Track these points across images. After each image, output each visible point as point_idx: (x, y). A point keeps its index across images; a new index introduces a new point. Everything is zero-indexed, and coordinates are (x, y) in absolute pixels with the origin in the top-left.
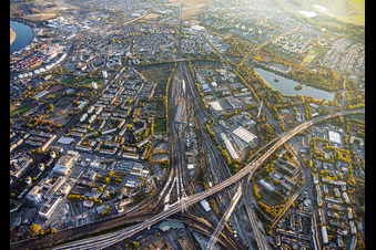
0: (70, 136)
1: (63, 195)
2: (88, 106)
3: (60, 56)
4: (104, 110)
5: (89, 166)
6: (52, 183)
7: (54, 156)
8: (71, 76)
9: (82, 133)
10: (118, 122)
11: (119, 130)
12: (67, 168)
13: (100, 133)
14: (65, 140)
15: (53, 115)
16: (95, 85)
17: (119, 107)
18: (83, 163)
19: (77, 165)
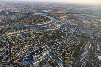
0: (50, 47)
1: (40, 61)
2: (58, 41)
3: (59, 27)
4: (61, 44)
5: (49, 57)
6: (39, 56)
7: (43, 50)
8: (58, 33)
9: (53, 47)
10: (63, 48)
11: (62, 51)
12: (44, 54)
13: (57, 49)
14: (48, 47)
15: (49, 40)
16: (63, 37)
17: (66, 44)
18: (48, 55)
19: (47, 55)
